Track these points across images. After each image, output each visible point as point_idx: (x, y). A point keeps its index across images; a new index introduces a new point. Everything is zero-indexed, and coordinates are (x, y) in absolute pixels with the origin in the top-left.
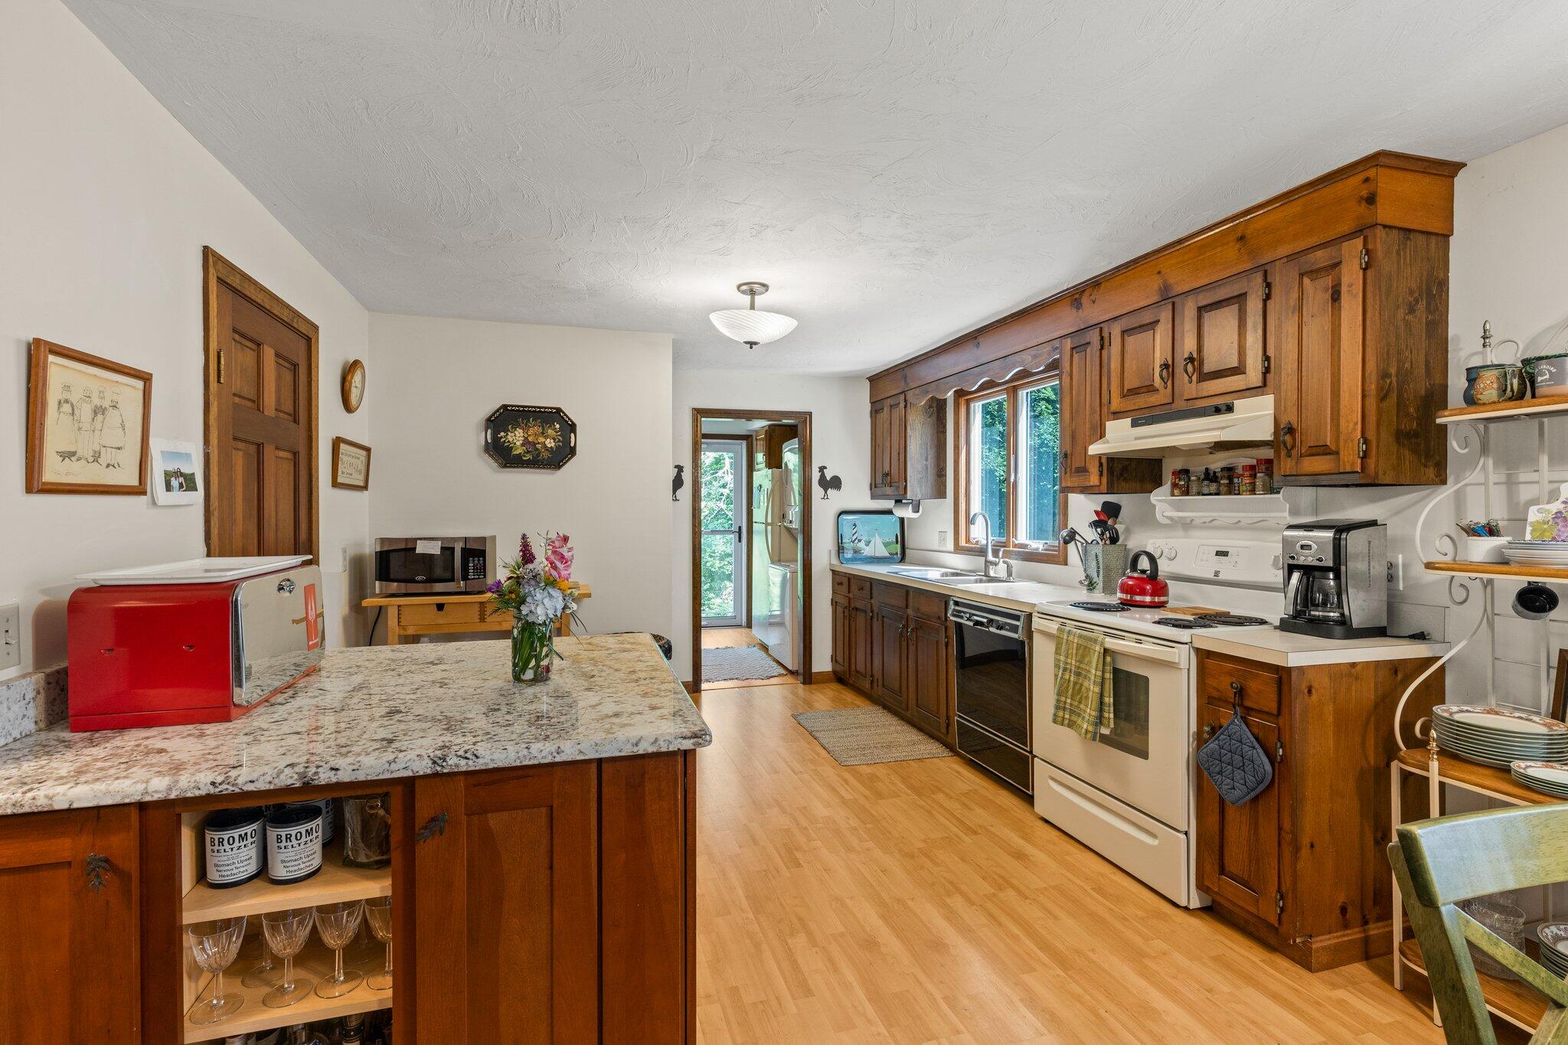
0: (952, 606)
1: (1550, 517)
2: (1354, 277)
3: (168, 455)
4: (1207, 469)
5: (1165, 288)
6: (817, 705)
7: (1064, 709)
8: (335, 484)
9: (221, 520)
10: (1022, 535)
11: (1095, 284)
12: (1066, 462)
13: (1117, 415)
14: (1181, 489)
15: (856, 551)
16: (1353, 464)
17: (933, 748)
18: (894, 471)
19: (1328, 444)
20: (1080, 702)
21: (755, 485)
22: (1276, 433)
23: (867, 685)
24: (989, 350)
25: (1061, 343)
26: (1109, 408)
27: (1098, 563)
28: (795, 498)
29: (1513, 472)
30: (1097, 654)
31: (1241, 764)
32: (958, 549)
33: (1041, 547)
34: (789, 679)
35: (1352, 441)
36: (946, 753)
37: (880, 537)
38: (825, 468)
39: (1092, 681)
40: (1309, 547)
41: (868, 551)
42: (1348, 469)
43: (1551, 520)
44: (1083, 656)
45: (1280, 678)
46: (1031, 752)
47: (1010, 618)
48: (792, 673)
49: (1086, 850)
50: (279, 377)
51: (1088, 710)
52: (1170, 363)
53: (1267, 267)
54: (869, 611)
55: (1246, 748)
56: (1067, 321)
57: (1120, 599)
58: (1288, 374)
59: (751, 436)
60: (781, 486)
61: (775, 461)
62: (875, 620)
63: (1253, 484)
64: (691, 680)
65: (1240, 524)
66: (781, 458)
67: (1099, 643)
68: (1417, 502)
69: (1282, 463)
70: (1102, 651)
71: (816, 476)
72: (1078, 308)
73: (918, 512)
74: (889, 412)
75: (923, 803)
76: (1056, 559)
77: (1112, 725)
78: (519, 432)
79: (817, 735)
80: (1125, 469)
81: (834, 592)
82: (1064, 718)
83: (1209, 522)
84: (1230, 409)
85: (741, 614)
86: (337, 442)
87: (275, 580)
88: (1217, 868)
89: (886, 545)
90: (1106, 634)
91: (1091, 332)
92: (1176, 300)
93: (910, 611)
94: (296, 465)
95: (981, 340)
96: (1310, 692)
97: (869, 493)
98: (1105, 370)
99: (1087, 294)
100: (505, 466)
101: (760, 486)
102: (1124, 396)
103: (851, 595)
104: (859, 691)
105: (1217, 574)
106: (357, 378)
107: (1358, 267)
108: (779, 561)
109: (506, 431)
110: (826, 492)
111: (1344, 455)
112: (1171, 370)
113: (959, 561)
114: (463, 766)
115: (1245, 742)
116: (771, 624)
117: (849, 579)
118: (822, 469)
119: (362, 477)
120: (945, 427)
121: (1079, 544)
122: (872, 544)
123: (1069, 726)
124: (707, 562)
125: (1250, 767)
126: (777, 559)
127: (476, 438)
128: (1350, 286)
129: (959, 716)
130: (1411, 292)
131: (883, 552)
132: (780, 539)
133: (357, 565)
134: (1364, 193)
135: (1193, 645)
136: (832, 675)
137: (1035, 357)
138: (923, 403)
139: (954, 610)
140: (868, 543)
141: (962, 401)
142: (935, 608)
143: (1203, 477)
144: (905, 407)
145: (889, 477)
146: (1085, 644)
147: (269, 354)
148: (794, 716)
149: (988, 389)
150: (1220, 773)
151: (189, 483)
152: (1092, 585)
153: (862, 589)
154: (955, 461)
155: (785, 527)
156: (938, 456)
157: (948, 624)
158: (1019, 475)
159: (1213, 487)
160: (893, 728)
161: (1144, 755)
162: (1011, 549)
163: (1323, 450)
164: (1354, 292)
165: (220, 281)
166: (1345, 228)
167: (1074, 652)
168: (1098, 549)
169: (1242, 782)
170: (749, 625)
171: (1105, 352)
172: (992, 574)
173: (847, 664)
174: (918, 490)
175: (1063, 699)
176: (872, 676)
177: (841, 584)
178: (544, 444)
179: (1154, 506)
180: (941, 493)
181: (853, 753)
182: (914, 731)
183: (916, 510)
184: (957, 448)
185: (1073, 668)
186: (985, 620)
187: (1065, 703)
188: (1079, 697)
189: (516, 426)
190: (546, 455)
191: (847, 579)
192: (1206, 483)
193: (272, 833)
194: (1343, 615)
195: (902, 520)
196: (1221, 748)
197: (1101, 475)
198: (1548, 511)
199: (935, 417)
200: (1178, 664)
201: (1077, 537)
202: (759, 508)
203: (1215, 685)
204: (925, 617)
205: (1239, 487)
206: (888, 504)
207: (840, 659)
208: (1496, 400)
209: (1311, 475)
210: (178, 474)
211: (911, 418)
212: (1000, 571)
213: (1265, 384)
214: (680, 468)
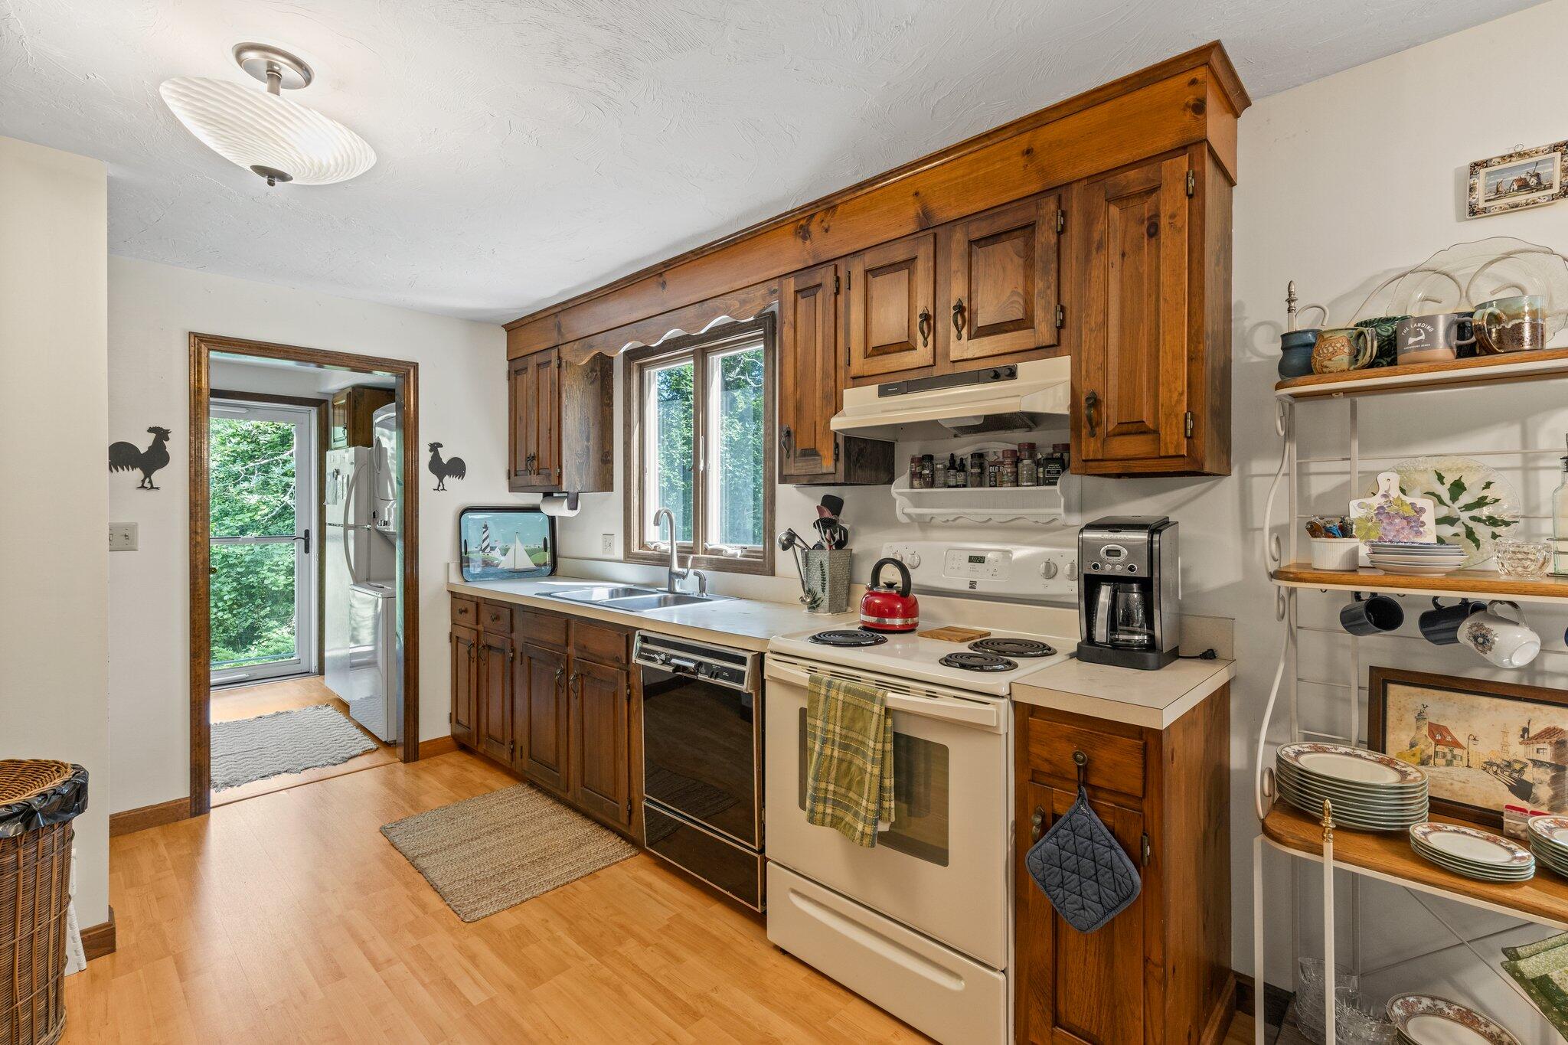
0: (637, 643)
1: (1373, 513)
2: (1179, 205)
4: (952, 455)
5: (924, 214)
6: (427, 800)
7: (825, 800)
10: (715, 538)
11: (827, 206)
12: (789, 441)
13: (858, 380)
14: (924, 479)
15: (486, 563)
16: (1178, 446)
17: (609, 845)
18: (544, 454)
19: (1145, 420)
20: (849, 789)
21: (330, 469)
22: (1074, 404)
23: (505, 756)
24: (681, 291)
25: (781, 285)
26: (846, 372)
27: (823, 574)
28: (392, 489)
29: (1303, 461)
30: (875, 717)
31: (1093, 872)
32: (629, 557)
33: (739, 553)
34: (381, 757)
35: (1177, 416)
36: (628, 851)
37: (522, 543)
38: (440, 445)
39: (869, 759)
40: (1117, 553)
41: (505, 563)
42: (1171, 452)
43: (1374, 517)
44: (853, 720)
45: (1146, 744)
46: (762, 851)
47: (728, 661)
48: (387, 745)
49: (850, 997)
51: (864, 803)
52: (931, 313)
53: (1062, 191)
54: (508, 649)
55: (1100, 849)
56: (791, 254)
57: (863, 622)
58: (1091, 330)
59: (325, 401)
60: (370, 472)
61: (361, 435)
62: (517, 662)
63: (1016, 474)
64: (188, 795)
65: (991, 522)
66: (371, 433)
67: (878, 700)
68: (1196, 497)
69: (1083, 444)
70: (883, 713)
71: (425, 457)
72: (804, 238)
73: (576, 508)
74: (535, 374)
75: (606, 972)
76: (760, 568)
77: (893, 819)
79: (423, 863)
80: (861, 452)
81: (454, 623)
82: (824, 814)
83: (953, 521)
84: (1012, 374)
85: (310, 655)
88: (1049, 1017)
89: (531, 553)
90: (880, 684)
91: (823, 271)
92: (939, 230)
93: (571, 650)
95: (667, 276)
96: (1173, 756)
97: (505, 483)
98: (841, 322)
99: (817, 218)
101: (338, 472)
102: (867, 356)
103: (480, 627)
104: (493, 763)
105: (973, 585)
107: (1184, 193)
108: (368, 580)
110: (441, 480)
111: (1166, 433)
112: (932, 322)
113: (633, 574)
115: (1098, 839)
116: (353, 666)
117: (477, 605)
118: (435, 447)
120: (611, 397)
121: (798, 550)
122: (510, 553)
123: (833, 825)
124: (265, 578)
125: (1108, 876)
126: (365, 576)
128: (1173, 216)
129: (649, 800)
131: (527, 563)
132: (369, 548)
134: (1190, 99)
135: (1013, 699)
136: (451, 742)
137: (743, 302)
138: (584, 362)
139: (642, 649)
140: (505, 552)
141: (635, 365)
142: (612, 646)
143: (948, 464)
144: (559, 366)
145: (536, 462)
146: (856, 702)
148: (384, 831)
149: (669, 351)
150: (1061, 885)
152: (815, 602)
153: (497, 618)
154: (625, 443)
155: (377, 530)
156: (602, 435)
157: (631, 668)
158: (710, 462)
159: (961, 477)
160: (546, 821)
161: (940, 856)
162: (700, 555)
163: (1135, 428)
164: (1179, 225)
166: (1166, 142)
167: (839, 714)
168: (824, 556)
169: (1095, 898)
170: (321, 671)
171: (841, 298)
172: (678, 589)
173: (473, 725)
174: (577, 479)
175: (823, 785)
176: (513, 742)
177: (466, 611)
179: (895, 500)
180: (606, 485)
181: (485, 889)
182: (578, 819)
183: (573, 506)
184: (627, 426)
185: (837, 739)
186: (692, 665)
187: (826, 790)
188: (847, 780)
191: (474, 605)
192: (952, 472)
194: (1152, 637)
195: (552, 520)
196: (1062, 848)
197: (837, 460)
198: (1369, 506)
199: (598, 383)
200: (997, 728)
201: (797, 541)
202: (335, 502)
203: (1045, 754)
204: (594, 658)
205: (995, 477)
206: (535, 499)
207: (463, 719)
208: (1345, 367)
209: (1121, 460)
211: (567, 383)
212: (688, 585)
213: (1059, 343)
214: (161, 434)
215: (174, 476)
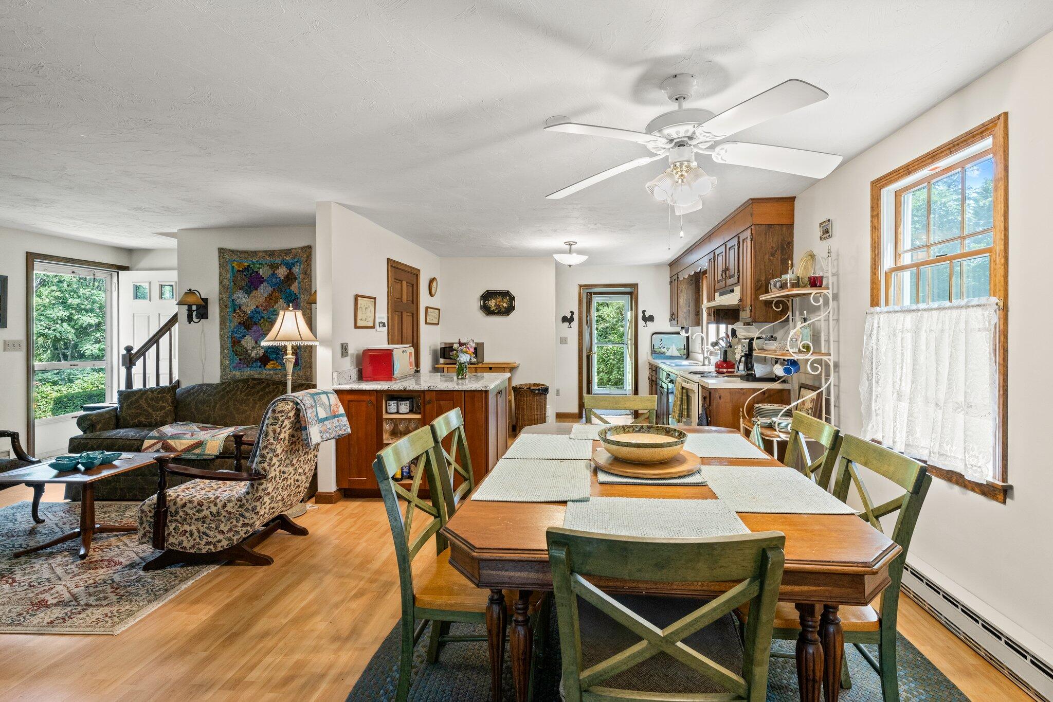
3: (380, 318)
8: (426, 323)
9: (392, 336)
13: (717, 290)
15: (662, 353)
18: (675, 313)
22: (740, 302)
25: (708, 257)
26: (716, 287)
30: (680, 389)
37: (676, 346)
38: (646, 311)
40: (745, 346)
41: (668, 353)
45: (710, 393)
50: (407, 290)
51: (677, 411)
52: (724, 270)
53: (739, 235)
56: (708, 247)
58: (741, 278)
67: (681, 384)
71: (640, 315)
73: (689, 333)
74: (674, 283)
77: (686, 417)
78: (493, 301)
80: (726, 314)
81: (649, 373)
84: (732, 291)
86: (427, 308)
87: (402, 350)
89: (679, 350)
90: (683, 381)
91: (712, 254)
92: (725, 244)
94: (413, 318)
96: (720, 398)
97: (668, 323)
98: (715, 271)
100: (488, 315)
102: (718, 283)
106: (434, 284)
107: (750, 240)
109: (488, 301)
110: (646, 323)
112: (725, 273)
114: (434, 389)
118: (644, 312)
119: (437, 320)
120: (699, 290)
122: (671, 349)
127: (476, 304)
130: (772, 248)
131: (677, 354)
133: (434, 353)
134: (751, 212)
135: (699, 383)
140: (668, 349)
144: (678, 281)
145: (674, 316)
147: (405, 283)
151: (384, 326)
156: (695, 305)
165: (391, 266)
166: (748, 224)
171: (714, 263)
174: (684, 322)
177: (650, 369)
178: (503, 305)
180: (698, 324)
189: (492, 298)
190: (503, 310)
191: (652, 366)
193: (399, 403)
195: (686, 338)
197: (714, 316)
199: (693, 286)
206: (678, 329)
209: (745, 318)
210: (382, 323)
211: (680, 286)
213: (738, 282)
214: (572, 313)
215: (575, 324)
